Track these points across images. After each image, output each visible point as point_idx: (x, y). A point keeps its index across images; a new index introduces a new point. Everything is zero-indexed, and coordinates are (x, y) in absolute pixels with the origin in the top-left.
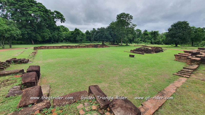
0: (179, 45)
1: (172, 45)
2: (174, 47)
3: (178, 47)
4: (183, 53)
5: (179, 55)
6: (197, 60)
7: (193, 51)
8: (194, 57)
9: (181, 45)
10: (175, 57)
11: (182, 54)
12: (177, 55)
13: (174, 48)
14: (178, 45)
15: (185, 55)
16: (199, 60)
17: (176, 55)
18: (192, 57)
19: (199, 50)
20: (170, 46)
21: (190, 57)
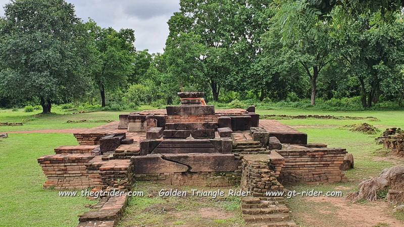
0: (59, 104)
1: (30, 110)
2: (39, 116)
3: (55, 114)
4: (75, 144)
5: (59, 156)
6: (120, 169)
7: (106, 132)
8: (111, 159)
9: (65, 108)
10: (46, 171)
11: (71, 151)
12: (53, 161)
13: (40, 120)
14: (55, 109)
15: (82, 151)
16: (126, 169)
17: (45, 160)
18: (103, 159)
19: (123, 122)
20: (21, 112)
21: (97, 161)
